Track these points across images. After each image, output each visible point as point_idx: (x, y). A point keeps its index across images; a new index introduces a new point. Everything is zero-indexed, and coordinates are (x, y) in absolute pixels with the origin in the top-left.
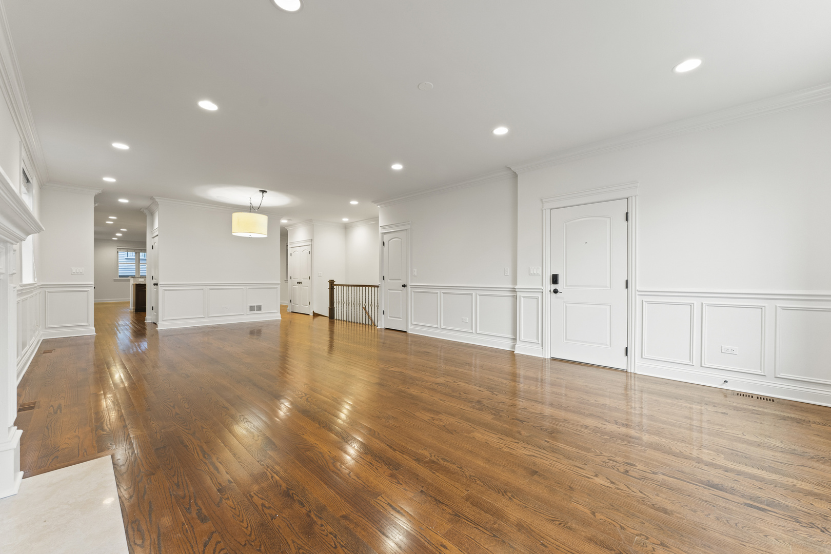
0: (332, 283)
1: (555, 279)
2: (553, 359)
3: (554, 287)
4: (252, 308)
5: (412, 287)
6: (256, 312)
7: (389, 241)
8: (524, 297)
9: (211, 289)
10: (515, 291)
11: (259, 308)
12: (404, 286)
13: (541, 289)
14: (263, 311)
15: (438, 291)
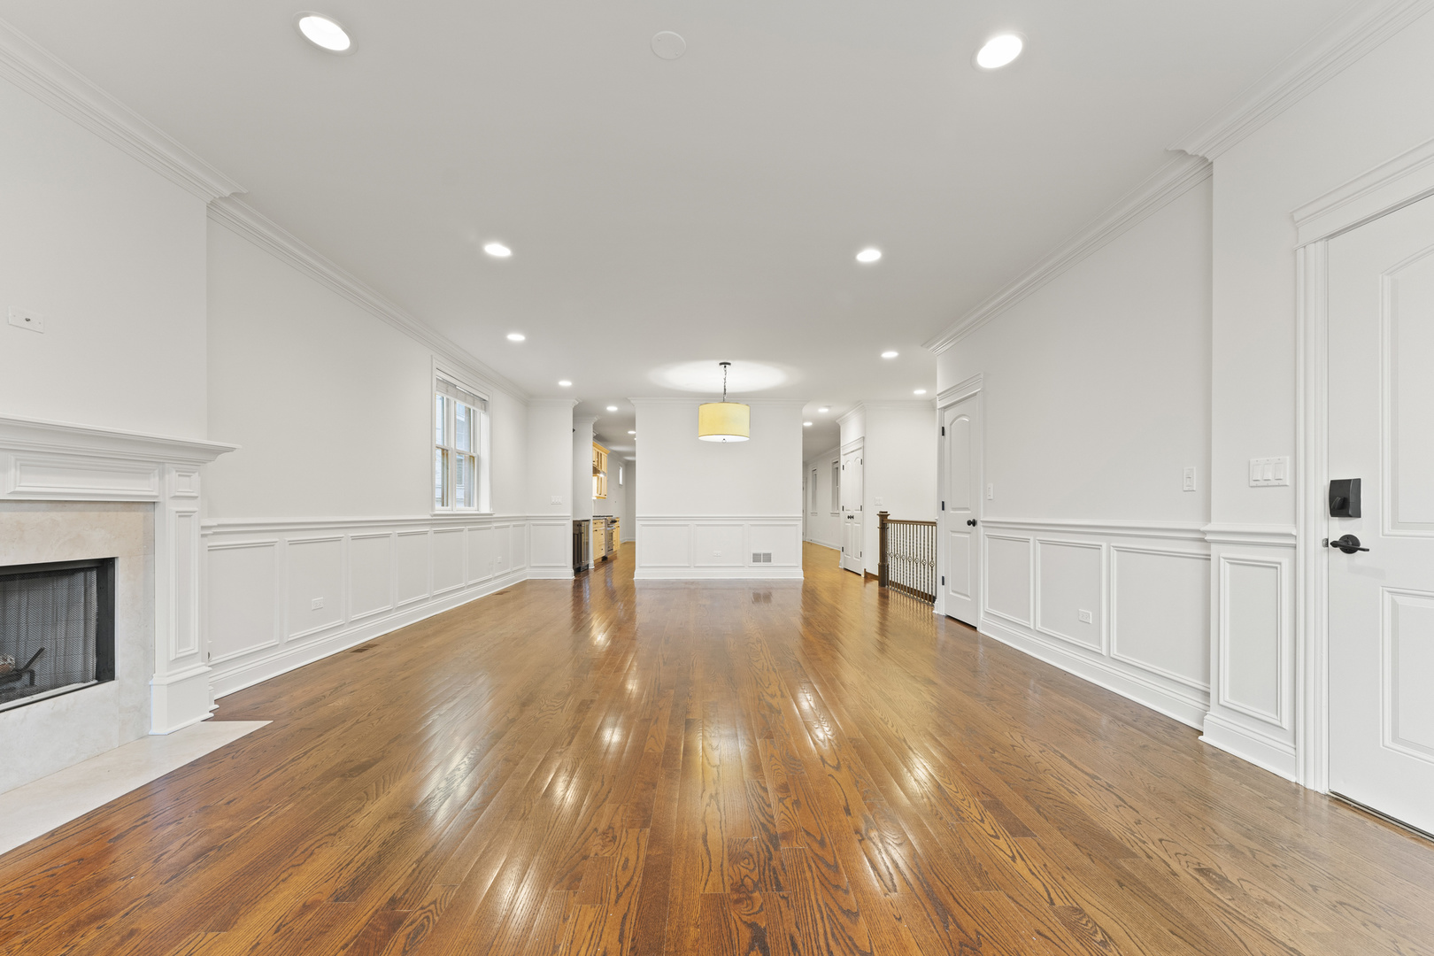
0: (883, 517)
1: (1343, 499)
2: (1339, 800)
3: (1341, 528)
4: (756, 558)
5: (990, 525)
6: (762, 564)
7: (951, 425)
8: (1234, 562)
9: (698, 525)
10: (1203, 540)
11: (768, 558)
12: (973, 523)
13: (1290, 535)
14: (773, 563)
15: (1031, 536)
